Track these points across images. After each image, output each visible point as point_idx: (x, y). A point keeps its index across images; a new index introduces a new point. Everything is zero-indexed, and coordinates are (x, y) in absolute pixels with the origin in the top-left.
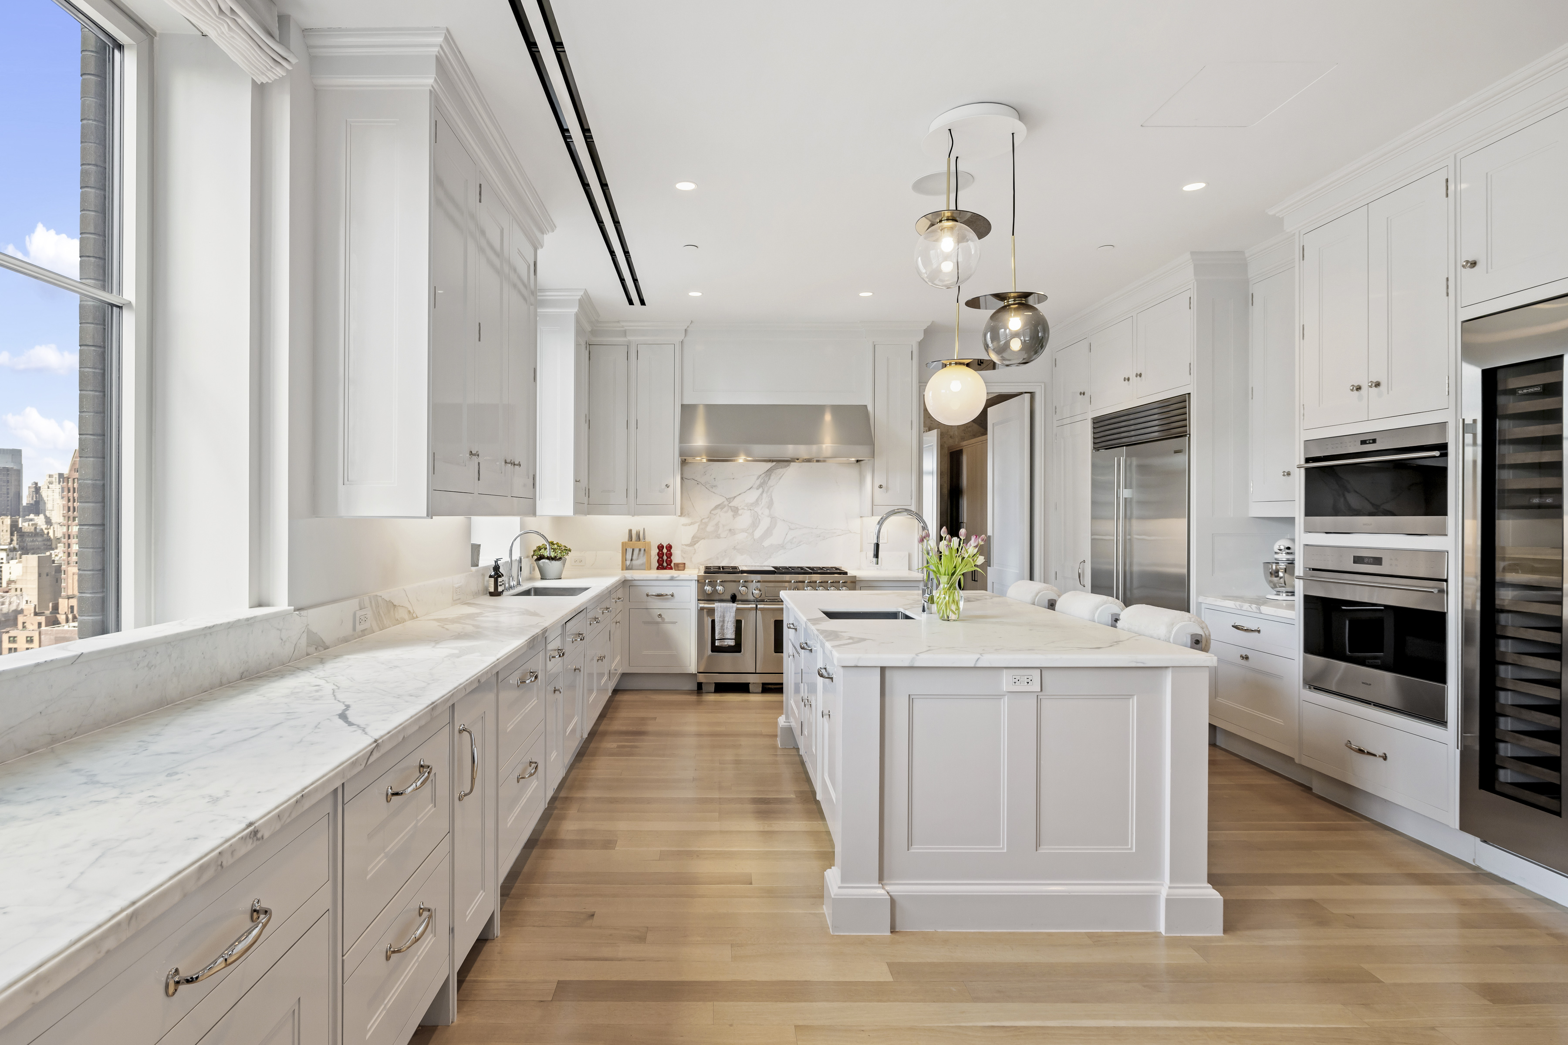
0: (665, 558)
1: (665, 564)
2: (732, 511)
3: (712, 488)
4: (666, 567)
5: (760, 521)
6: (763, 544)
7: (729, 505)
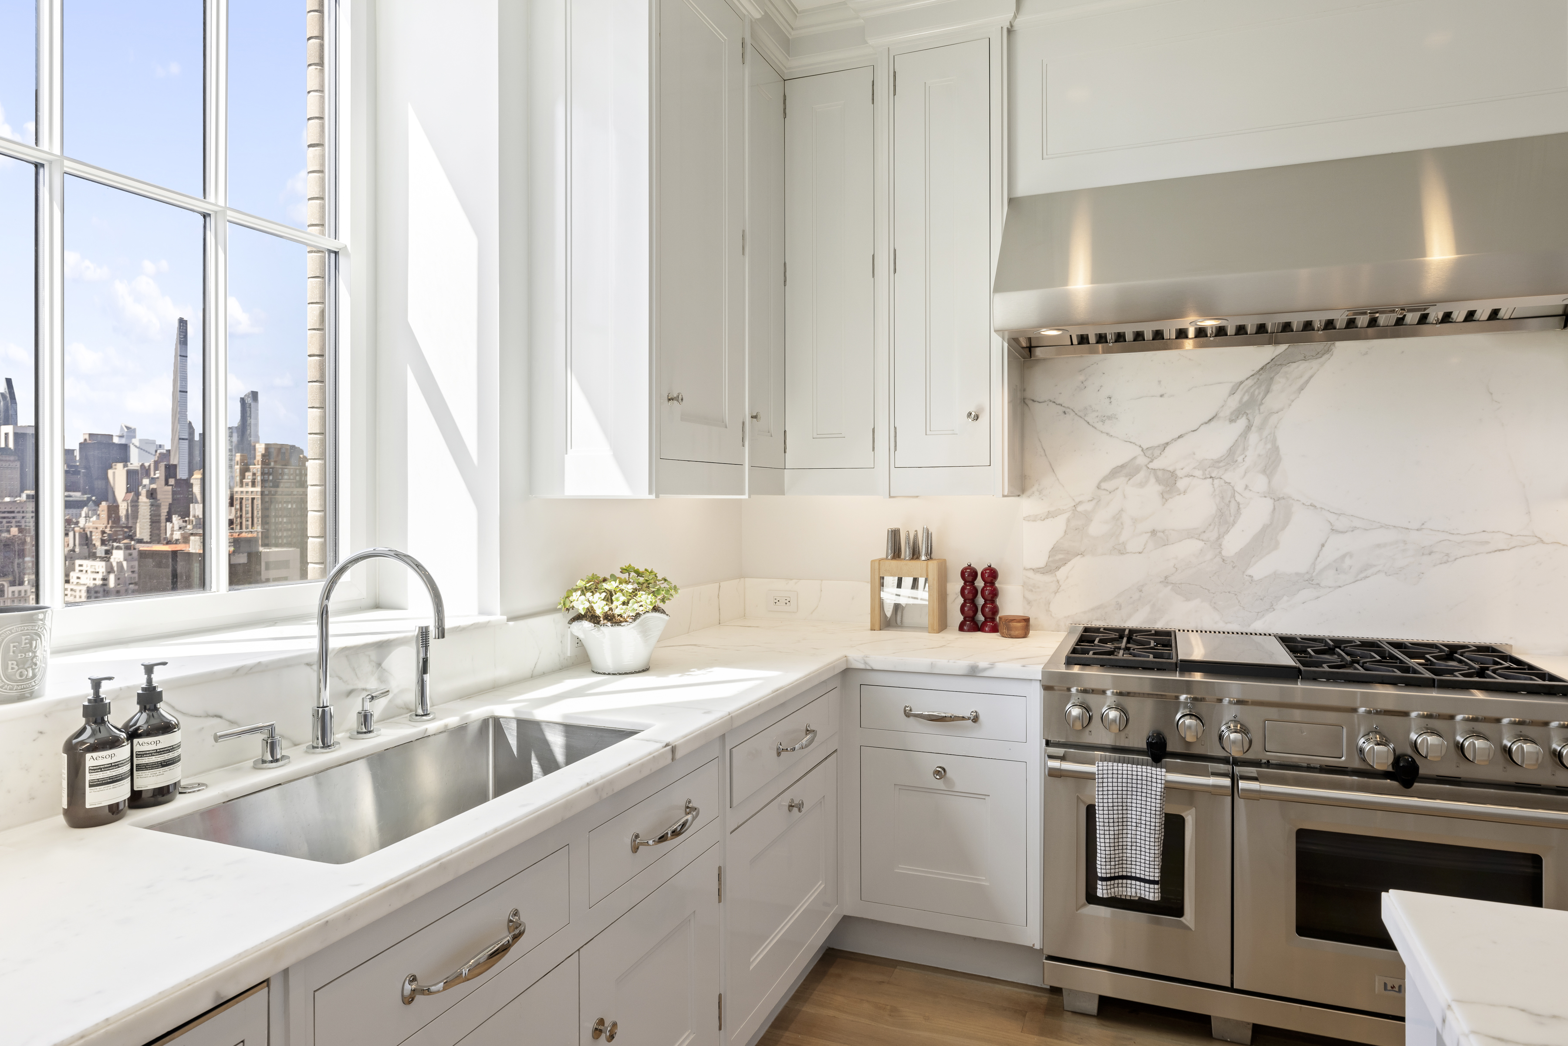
0: (980, 601)
1: (981, 618)
2: (1158, 480)
3: (1103, 421)
4: (984, 624)
5: (1239, 508)
6: (1250, 572)
7: (1151, 466)
